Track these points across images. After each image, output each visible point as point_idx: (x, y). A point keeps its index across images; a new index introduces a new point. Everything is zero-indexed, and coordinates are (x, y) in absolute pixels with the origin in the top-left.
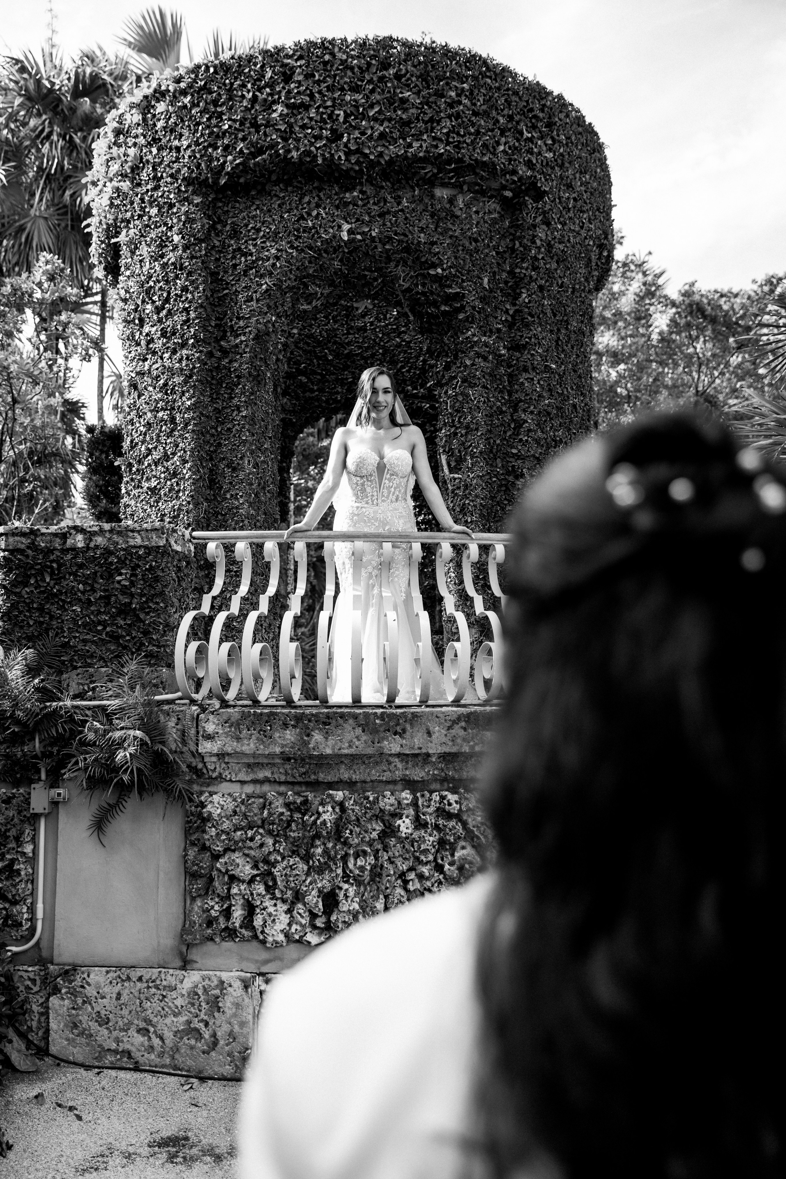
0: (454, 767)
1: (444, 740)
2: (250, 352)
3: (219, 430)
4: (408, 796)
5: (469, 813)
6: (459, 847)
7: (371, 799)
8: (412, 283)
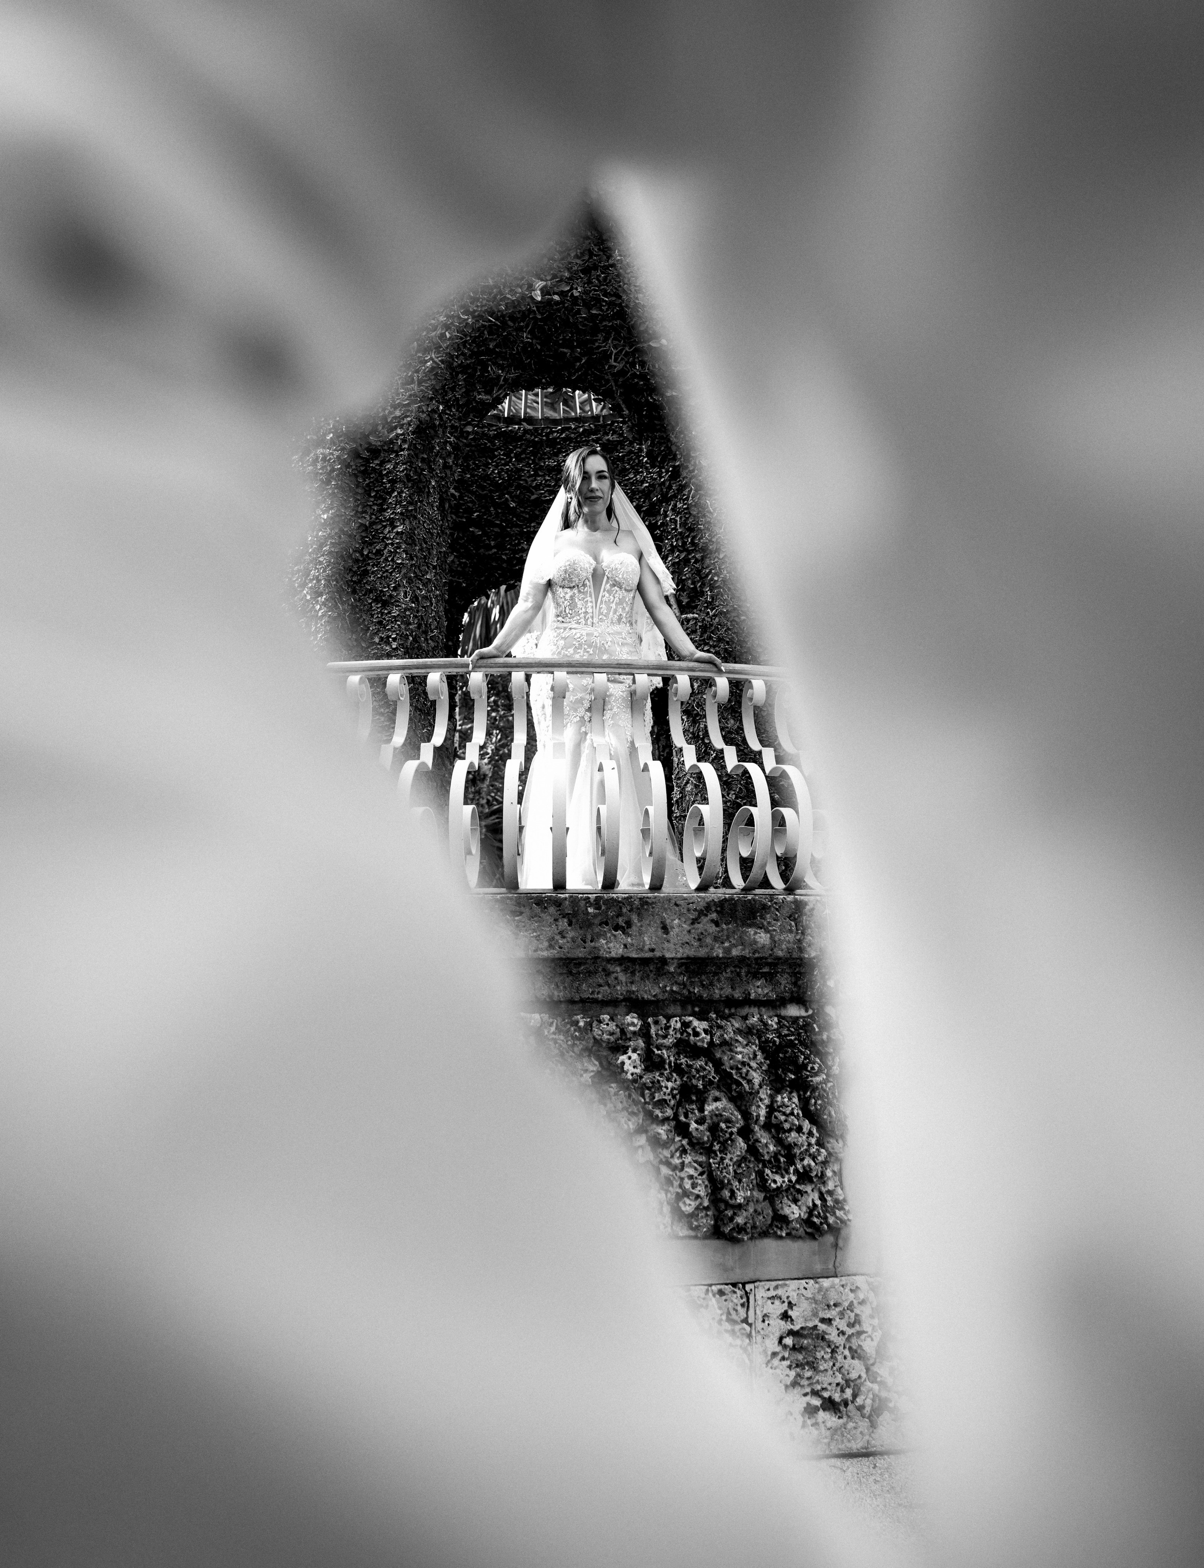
0: (701, 982)
1: (687, 938)
2: (408, 449)
3: (365, 553)
4: (636, 1021)
5: (724, 1048)
6: (710, 1098)
7: (581, 1024)
8: (627, 362)
